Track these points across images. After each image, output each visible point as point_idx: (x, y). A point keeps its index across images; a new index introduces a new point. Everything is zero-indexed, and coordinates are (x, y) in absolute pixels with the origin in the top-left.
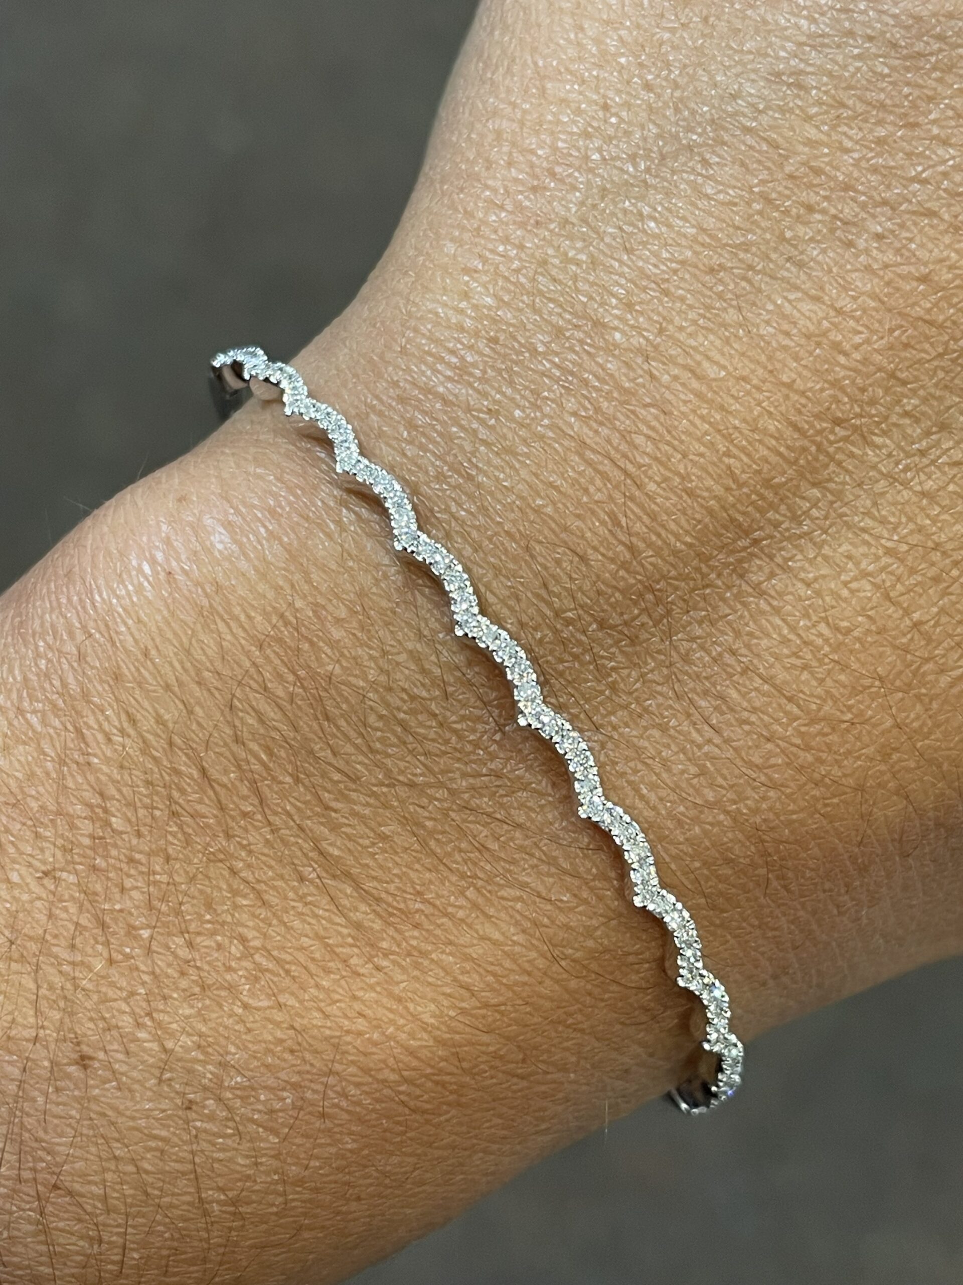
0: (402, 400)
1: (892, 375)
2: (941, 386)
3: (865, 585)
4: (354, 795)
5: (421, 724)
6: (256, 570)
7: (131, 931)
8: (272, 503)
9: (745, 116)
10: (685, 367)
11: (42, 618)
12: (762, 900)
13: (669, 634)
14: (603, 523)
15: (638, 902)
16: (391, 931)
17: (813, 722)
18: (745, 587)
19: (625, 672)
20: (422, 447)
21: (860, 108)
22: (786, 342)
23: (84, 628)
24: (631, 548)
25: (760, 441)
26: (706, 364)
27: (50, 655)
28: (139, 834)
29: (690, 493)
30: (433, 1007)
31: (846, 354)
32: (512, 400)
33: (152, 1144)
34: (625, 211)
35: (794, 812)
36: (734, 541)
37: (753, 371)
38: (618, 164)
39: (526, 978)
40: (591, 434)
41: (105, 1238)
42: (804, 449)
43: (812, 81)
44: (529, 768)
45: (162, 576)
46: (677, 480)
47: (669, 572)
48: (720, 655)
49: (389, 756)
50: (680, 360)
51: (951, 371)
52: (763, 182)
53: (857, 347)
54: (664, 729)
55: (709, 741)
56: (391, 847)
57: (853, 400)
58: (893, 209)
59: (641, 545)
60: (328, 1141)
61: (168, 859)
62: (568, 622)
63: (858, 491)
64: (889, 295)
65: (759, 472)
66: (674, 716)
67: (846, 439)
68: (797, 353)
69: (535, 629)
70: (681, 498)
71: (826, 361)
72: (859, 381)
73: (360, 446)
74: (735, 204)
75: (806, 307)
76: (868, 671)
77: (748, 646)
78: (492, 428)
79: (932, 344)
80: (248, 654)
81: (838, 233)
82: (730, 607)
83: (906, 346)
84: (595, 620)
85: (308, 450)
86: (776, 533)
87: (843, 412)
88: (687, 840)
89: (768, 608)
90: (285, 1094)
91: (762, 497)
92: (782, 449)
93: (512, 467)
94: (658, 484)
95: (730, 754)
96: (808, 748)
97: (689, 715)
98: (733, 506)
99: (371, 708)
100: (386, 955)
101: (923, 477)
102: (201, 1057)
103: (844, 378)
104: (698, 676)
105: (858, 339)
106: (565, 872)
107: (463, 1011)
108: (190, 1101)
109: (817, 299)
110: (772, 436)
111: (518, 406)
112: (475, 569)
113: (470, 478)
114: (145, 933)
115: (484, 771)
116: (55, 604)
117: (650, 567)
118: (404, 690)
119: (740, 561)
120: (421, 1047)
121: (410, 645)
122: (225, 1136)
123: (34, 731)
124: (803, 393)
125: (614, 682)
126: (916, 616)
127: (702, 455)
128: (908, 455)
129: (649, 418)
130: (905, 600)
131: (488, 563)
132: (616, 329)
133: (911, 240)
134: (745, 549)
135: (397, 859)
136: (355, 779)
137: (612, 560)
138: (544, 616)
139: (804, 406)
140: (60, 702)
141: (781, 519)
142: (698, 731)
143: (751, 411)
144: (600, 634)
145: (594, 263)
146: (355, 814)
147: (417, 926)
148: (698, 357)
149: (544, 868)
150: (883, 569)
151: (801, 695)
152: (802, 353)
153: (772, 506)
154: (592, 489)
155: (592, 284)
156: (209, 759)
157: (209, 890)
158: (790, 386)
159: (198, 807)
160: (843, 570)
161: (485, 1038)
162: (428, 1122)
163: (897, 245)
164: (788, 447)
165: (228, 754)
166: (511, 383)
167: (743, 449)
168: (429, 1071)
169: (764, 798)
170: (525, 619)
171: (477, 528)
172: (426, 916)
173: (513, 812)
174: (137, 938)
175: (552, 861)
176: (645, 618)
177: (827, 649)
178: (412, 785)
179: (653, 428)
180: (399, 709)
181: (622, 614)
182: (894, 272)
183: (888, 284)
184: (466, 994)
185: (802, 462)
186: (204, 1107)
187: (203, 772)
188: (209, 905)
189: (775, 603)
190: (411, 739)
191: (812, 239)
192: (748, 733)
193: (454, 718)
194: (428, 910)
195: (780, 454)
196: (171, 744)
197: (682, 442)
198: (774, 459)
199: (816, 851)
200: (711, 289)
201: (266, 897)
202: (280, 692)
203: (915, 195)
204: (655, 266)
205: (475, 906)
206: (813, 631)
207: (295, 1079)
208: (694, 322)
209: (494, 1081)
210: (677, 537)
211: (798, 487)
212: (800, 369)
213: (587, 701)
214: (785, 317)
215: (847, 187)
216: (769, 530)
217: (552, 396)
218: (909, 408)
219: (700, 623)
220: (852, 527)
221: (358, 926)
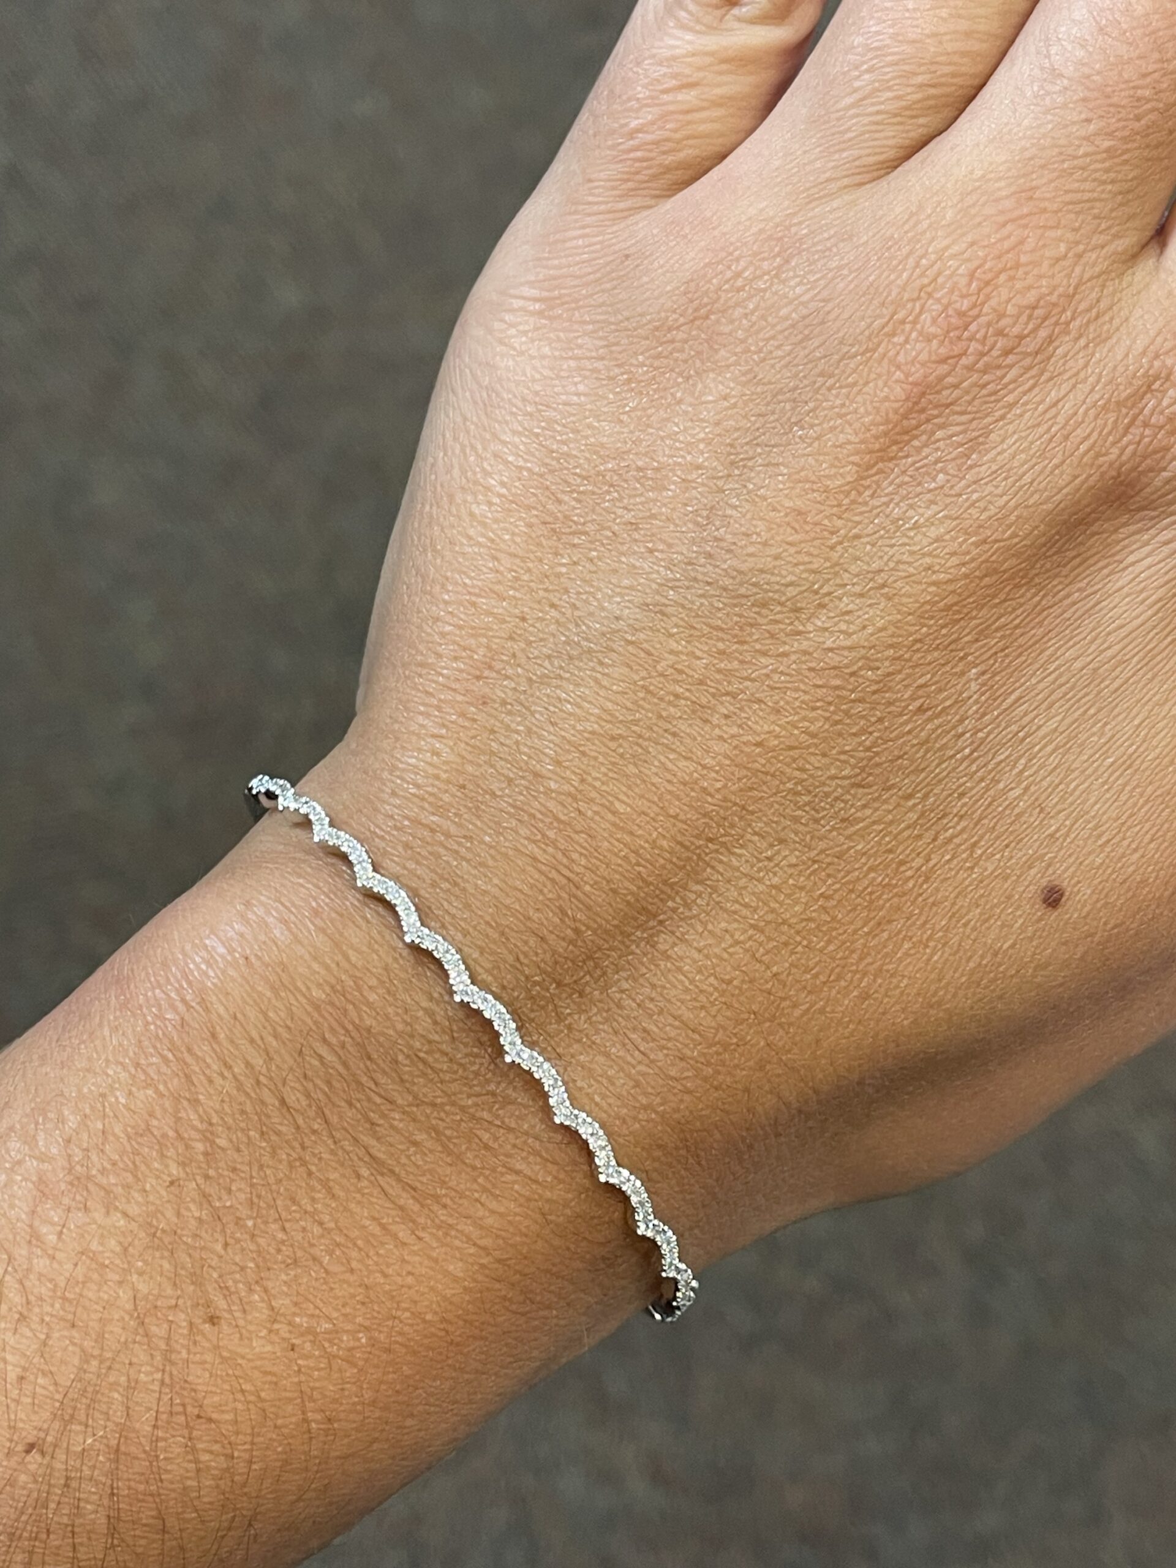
0: (396, 828)
1: (743, 808)
3: (737, 949)
5: (436, 1060)
6: (310, 953)
7: (238, 1221)
8: (314, 904)
9: (626, 632)
10: (602, 805)
11: (145, 995)
12: (683, 1172)
13: (605, 989)
14: (554, 914)
15: (602, 1178)
16: (426, 1211)
17: (710, 1046)
18: (656, 954)
19: (576, 1017)
20: (418, 863)
21: (706, 630)
22: (670, 787)
23: (183, 1000)
24: (577, 931)
26: (617, 804)
27: (158, 1023)
28: (238, 1150)
29: (614, 891)
30: (460, 1264)
31: (712, 796)
32: (482, 829)
33: (269, 1378)
34: (548, 696)
35: (702, 1109)
36: (646, 922)
37: (649, 808)
38: (539, 661)
39: (524, 1239)
40: (541, 852)
41: (236, 1454)
42: (689, 859)
43: (670, 610)
44: (515, 1088)
45: (242, 961)
46: (604, 882)
47: (603, 945)
48: (642, 1001)
50: (597, 801)
52: (643, 679)
53: (718, 790)
54: (607, 1055)
55: (640, 1063)
57: (719, 826)
58: (734, 698)
59: (584, 929)
61: (261, 1167)
62: (536, 983)
63: (728, 886)
66: (614, 1045)
67: (717, 851)
69: (513, 990)
72: (722, 812)
73: (373, 864)
74: (626, 693)
75: (683, 763)
77: (661, 995)
78: (467, 848)
79: (768, 787)
80: (308, 1014)
81: (699, 713)
83: (751, 789)
85: (332, 865)
88: (630, 1133)
90: (361, 1335)
91: (662, 892)
92: (674, 860)
93: (485, 876)
94: (592, 886)
95: (657, 1070)
96: (708, 1064)
97: (624, 1045)
98: (644, 899)
99: (401, 1050)
100: (423, 1229)
101: (771, 875)
102: (298, 1311)
103: (713, 811)
104: (628, 1017)
105: (718, 785)
106: (547, 1160)
107: (483, 1266)
108: (293, 1345)
111: (486, 834)
112: (466, 949)
113: (456, 884)
114: (250, 1223)
116: (155, 984)
117: (590, 944)
119: (652, 936)
120: (454, 1295)
121: (424, 1004)
122: (319, 1370)
123: (152, 1079)
124: (685, 822)
125: (570, 1024)
126: (775, 969)
127: (620, 865)
128: (759, 860)
129: (582, 841)
130: (766, 958)
131: (476, 945)
132: (550, 779)
133: (748, 719)
137: (563, 939)
138: (518, 980)
139: (686, 830)
140: (170, 1056)
142: (632, 1056)
143: (650, 835)
145: (529, 732)
146: (392, 1127)
147: (445, 1206)
148: (610, 798)
149: (531, 1159)
150: (750, 938)
152: (682, 795)
153: (670, 898)
154: (546, 891)
155: (530, 747)
156: (286, 1092)
157: (293, 1189)
158: (675, 817)
159: (280, 1127)
160: (722, 939)
161: (497, 1286)
163: (739, 722)
165: (300, 1088)
166: (479, 817)
167: (647, 861)
168: (460, 1312)
169: (682, 1101)
170: (505, 983)
171: (465, 920)
172: (451, 1199)
173: (507, 1120)
174: (245, 1226)
175: (537, 1153)
176: (588, 978)
177: (716, 994)
178: (434, 1105)
179: (584, 848)
180: (420, 1050)
183: (735, 748)
184: (482, 1253)
185: (688, 868)
187: (283, 1102)
188: (294, 1201)
189: (677, 964)
190: (429, 1071)
191: (680, 718)
192: (667, 1055)
193: (459, 1056)
194: (453, 1194)
195: (674, 864)
196: (258, 1082)
197: (605, 857)
198: (669, 866)
199: (718, 1136)
200: (614, 751)
201: (334, 1191)
202: (334, 1041)
203: (747, 688)
204: (573, 735)
205: (485, 1190)
207: (367, 1323)
208: (605, 775)
210: (607, 921)
211: (687, 884)
213: (552, 1037)
214: (667, 770)
215: (701, 682)
216: (670, 913)
217: (509, 825)
218: (757, 829)
219: (627, 980)
220: (726, 910)
221: (402, 1208)
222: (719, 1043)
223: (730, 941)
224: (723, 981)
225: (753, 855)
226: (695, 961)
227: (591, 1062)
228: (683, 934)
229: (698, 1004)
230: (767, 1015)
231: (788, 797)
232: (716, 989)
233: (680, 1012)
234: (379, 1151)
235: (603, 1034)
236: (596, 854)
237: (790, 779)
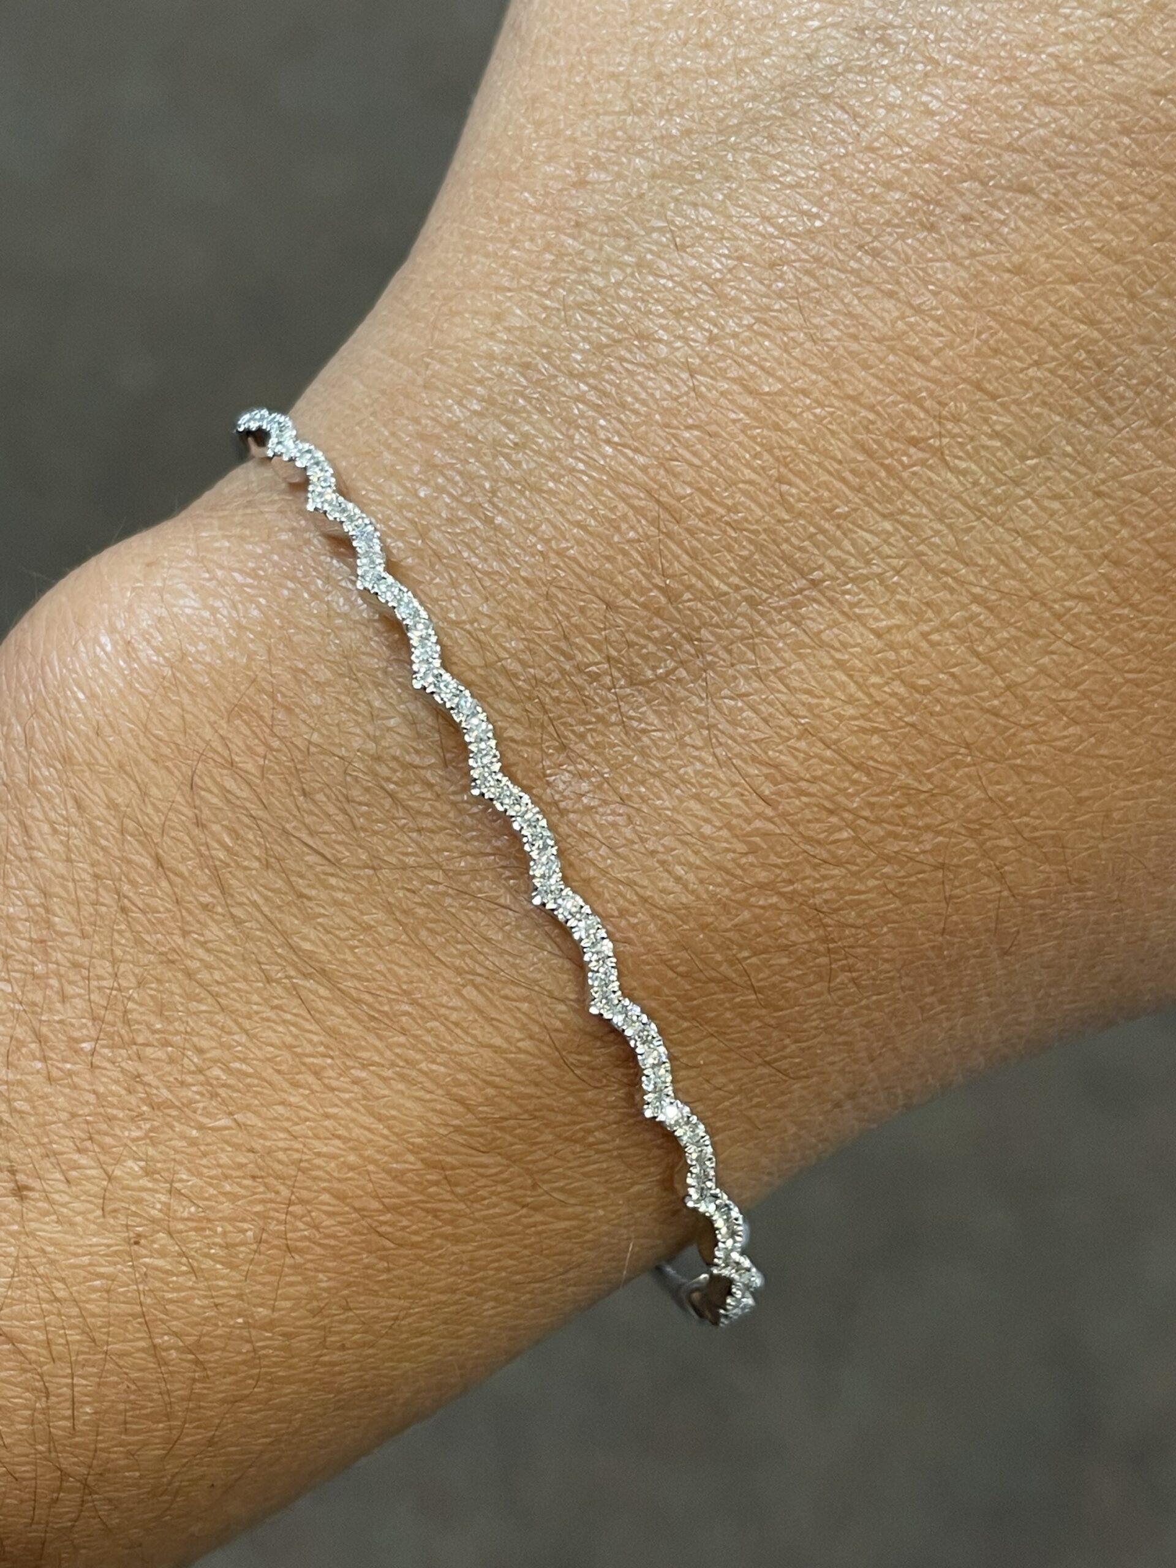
1: (979, 387)
2: (1038, 401)
4: (333, 881)
5: (414, 796)
7: (72, 1043)
9: (821, 80)
10: (736, 380)
13: (710, 692)
14: (636, 564)
16: (372, 1038)
17: (883, 793)
18: (801, 636)
19: (658, 735)
22: (854, 347)
24: (668, 593)
25: (819, 464)
26: (760, 376)
28: (83, 935)
29: (737, 526)
31: (925, 361)
34: (677, 201)
36: (788, 582)
37: (814, 383)
39: (533, 1090)
40: (627, 464)
41: (53, 1390)
42: (872, 474)
45: (121, 645)
46: (722, 512)
47: (712, 618)
49: (375, 833)
50: (730, 373)
51: (1050, 383)
52: (836, 158)
53: (937, 353)
54: (703, 800)
55: (759, 815)
56: (374, 939)
57: (931, 416)
58: (984, 184)
59: (679, 588)
60: (299, 1278)
61: (116, 962)
62: (592, 678)
64: (977, 290)
65: (817, 500)
66: (716, 785)
67: (922, 463)
68: (866, 360)
69: (552, 686)
70: (725, 532)
71: (902, 370)
72: (938, 391)
75: (879, 304)
76: (952, 737)
77: (806, 706)
79: (1026, 350)
80: (213, 726)
82: (783, 660)
83: (996, 352)
84: (624, 675)
86: (839, 575)
87: (919, 430)
88: (734, 926)
89: (830, 662)
90: (247, 1225)
91: (823, 531)
92: (847, 475)
94: (700, 517)
95: (787, 829)
96: (877, 821)
97: (734, 785)
98: (787, 539)
99: (357, 780)
102: (150, 1185)
103: (920, 390)
104: (745, 740)
105: (937, 342)
107: (457, 1129)
108: (139, 1235)
109: (891, 295)
110: (834, 458)
114: (88, 1047)
115: (488, 850)
117: (689, 613)
118: (395, 758)
120: (407, 1171)
121: (403, 708)
122: (179, 1274)
124: (871, 408)
125: (645, 747)
126: (1009, 676)
127: (751, 482)
129: (693, 442)
130: (995, 656)
132: (660, 341)
133: (1003, 223)
134: (801, 591)
135: (380, 952)
136: (335, 862)
137: (646, 607)
138: (563, 672)
139: (872, 423)
141: (844, 556)
142: (746, 803)
143: (810, 429)
144: (628, 691)
146: (336, 903)
147: (403, 1031)
148: (752, 369)
149: (555, 962)
150: (970, 619)
151: (871, 763)
152: (872, 360)
153: (833, 541)
154: (624, 527)
156: (165, 845)
157: (161, 996)
158: (857, 399)
159: (149, 901)
161: (482, 1159)
162: (419, 1258)
163: (986, 228)
164: (852, 471)
165: (188, 840)
167: (800, 474)
169: (825, 877)
172: (414, 1020)
174: (79, 1052)
176: (682, 673)
177: (902, 710)
179: (696, 454)
180: (388, 780)
181: (654, 668)
182: (983, 264)
183: (975, 276)
184: (461, 1109)
185: (869, 489)
186: (153, 1242)
187: (158, 860)
188: (159, 1014)
189: (838, 656)
190: (401, 813)
192: (807, 805)
193: (455, 789)
194: (419, 1012)
195: (843, 480)
196: (122, 830)
197: (728, 467)
198: (836, 485)
200: (769, 286)
201: (226, 1001)
202: (248, 766)
204: (708, 264)
205: (474, 1007)
206: (886, 689)
208: (750, 328)
209: (497, 1210)
210: (721, 577)
211: (865, 518)
212: (870, 379)
213: (612, 769)
214: (853, 317)
216: (830, 569)
218: (998, 428)
219: (746, 678)
220: (929, 568)
221: (332, 1032)
222: (900, 788)
223: (936, 623)
224: (914, 687)
225: (987, 473)
226: (870, 652)
227: (674, 809)
228: (852, 605)
229: (867, 725)
230: (989, 752)
231: (1061, 372)
232: (902, 700)
233: (834, 736)
234: (304, 938)
235: (698, 766)
236: (714, 463)
237: (1067, 338)
